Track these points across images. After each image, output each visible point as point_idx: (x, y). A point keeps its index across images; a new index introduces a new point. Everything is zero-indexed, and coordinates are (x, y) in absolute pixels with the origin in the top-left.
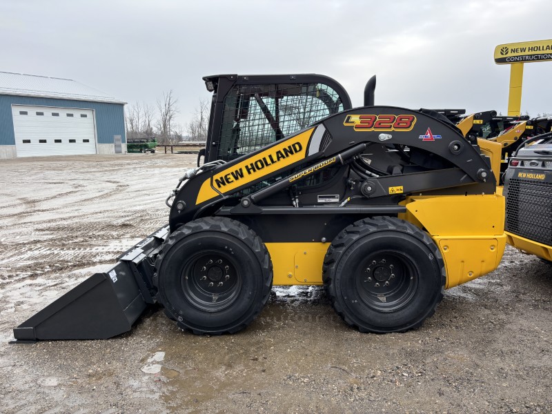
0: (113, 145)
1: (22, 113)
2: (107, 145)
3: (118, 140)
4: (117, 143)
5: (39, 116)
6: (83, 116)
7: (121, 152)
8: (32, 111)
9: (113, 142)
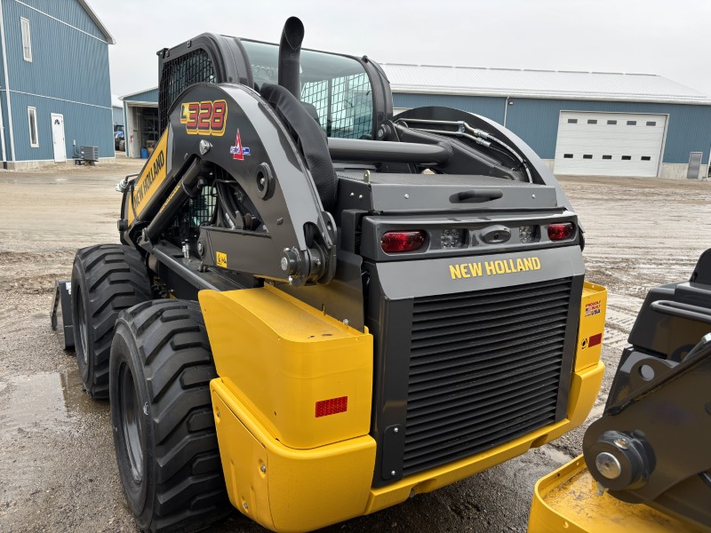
0: (687, 166)
1: (571, 121)
2: (677, 166)
3: (698, 159)
4: (694, 164)
5: (590, 125)
6: (650, 124)
7: (696, 177)
8: (583, 119)
9: (687, 162)
